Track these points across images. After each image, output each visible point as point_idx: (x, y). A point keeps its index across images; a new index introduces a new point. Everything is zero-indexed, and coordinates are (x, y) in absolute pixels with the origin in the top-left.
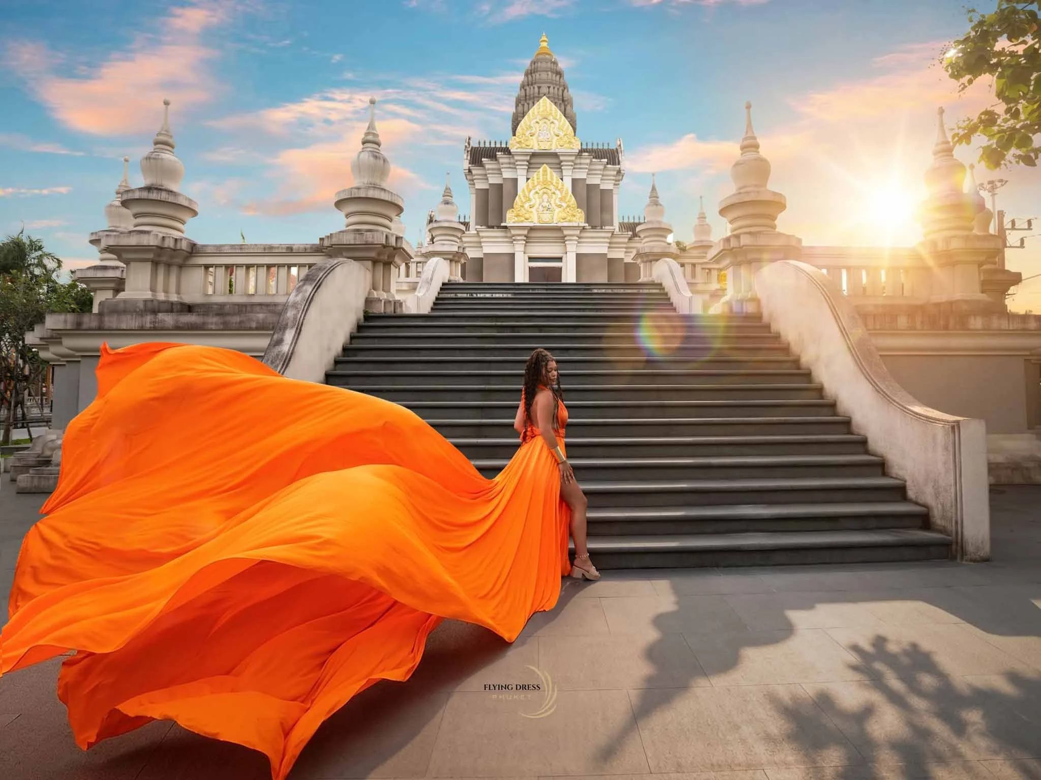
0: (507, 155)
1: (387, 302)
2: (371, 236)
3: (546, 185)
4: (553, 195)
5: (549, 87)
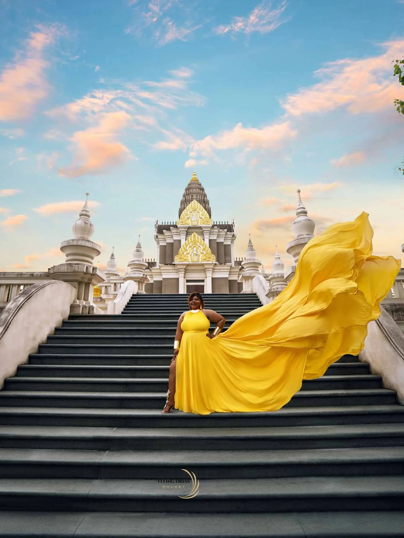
0: (176, 228)
1: (84, 307)
2: (77, 267)
3: (195, 243)
4: (199, 247)
5: (197, 196)
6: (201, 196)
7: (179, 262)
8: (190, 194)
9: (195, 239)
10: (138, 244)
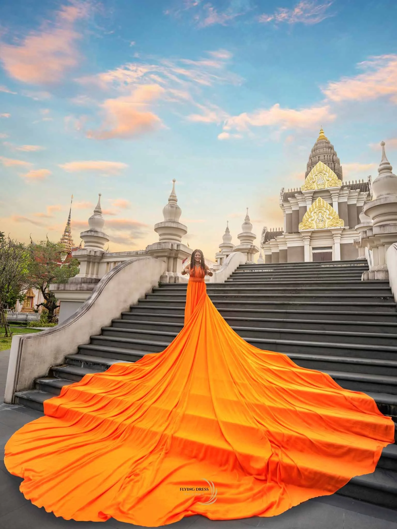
0: (301, 194)
1: (171, 278)
2: (164, 245)
3: (320, 208)
4: (325, 212)
5: (324, 156)
6: (329, 156)
7: (303, 230)
8: (317, 155)
9: (320, 204)
10: (246, 216)
